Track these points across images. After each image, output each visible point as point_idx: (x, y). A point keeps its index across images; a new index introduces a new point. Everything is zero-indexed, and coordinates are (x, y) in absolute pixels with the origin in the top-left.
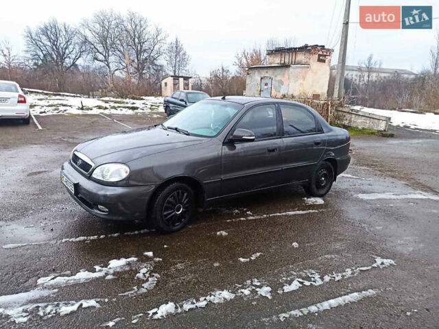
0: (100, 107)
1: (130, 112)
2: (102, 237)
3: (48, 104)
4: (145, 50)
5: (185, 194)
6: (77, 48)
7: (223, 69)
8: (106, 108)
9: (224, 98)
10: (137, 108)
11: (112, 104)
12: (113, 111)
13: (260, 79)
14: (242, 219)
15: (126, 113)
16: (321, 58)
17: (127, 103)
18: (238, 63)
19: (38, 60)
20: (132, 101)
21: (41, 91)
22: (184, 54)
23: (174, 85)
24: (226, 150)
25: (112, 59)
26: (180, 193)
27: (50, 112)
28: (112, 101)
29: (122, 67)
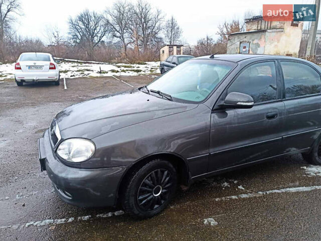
0: (113, 71)
1: (135, 74)
2: (70, 220)
3: (76, 70)
4: (149, 27)
5: (166, 173)
6: (102, 29)
7: (208, 38)
8: (118, 72)
9: (212, 57)
10: (141, 71)
11: (123, 68)
12: (123, 74)
13: (239, 43)
14: (234, 197)
15: (132, 75)
16: (294, 22)
17: (134, 67)
18: (220, 32)
19: (76, 39)
20: (137, 65)
21: (76, 60)
22: (178, 28)
23: (170, 52)
24: (215, 117)
25: (126, 35)
26: (159, 172)
27: (78, 75)
28: (123, 66)
29: (133, 41)
